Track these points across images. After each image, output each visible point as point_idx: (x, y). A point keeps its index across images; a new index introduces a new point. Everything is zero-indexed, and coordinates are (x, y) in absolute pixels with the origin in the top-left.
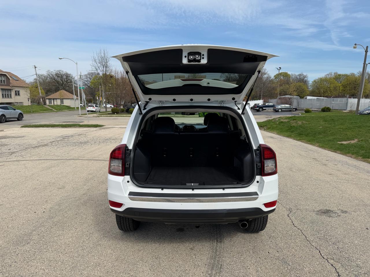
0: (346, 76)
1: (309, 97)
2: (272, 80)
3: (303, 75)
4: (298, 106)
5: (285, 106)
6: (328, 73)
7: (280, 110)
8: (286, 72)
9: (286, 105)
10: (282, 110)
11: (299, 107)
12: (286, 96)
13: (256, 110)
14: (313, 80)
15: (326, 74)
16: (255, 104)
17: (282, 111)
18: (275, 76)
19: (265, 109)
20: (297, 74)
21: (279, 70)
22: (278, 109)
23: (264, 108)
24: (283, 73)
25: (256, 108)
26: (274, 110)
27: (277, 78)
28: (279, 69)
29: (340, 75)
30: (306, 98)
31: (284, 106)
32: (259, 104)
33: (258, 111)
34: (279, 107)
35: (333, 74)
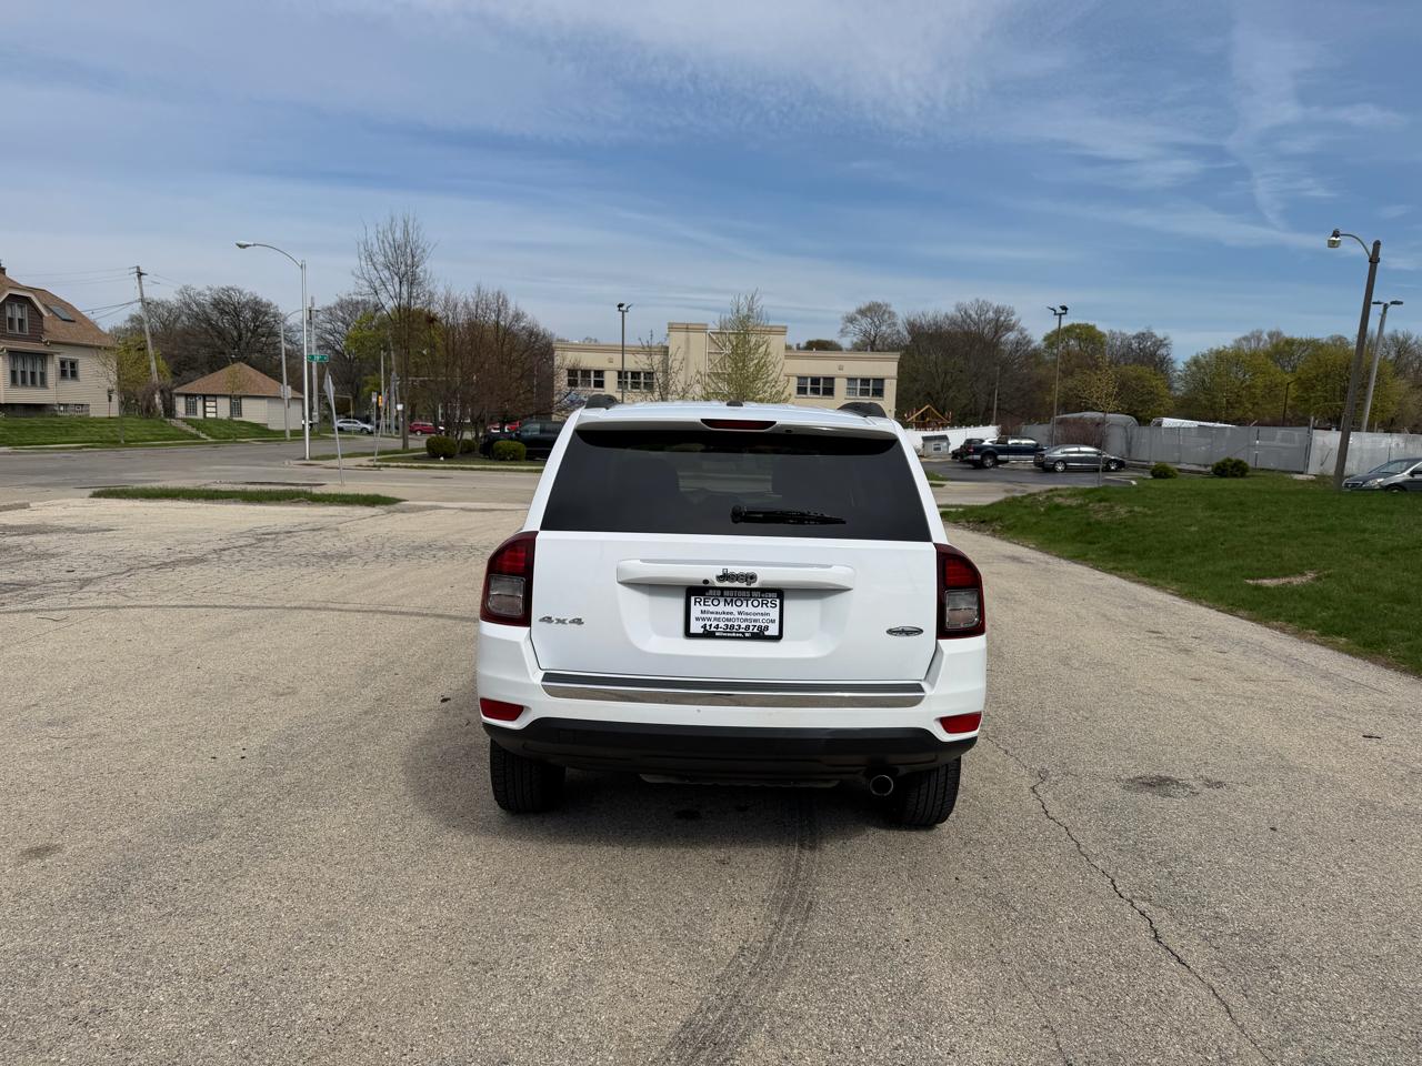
0: (1314, 345)
1: (1168, 422)
2: (1036, 353)
3: (1152, 335)
4: (1129, 451)
5: (1079, 452)
6: (1246, 332)
7: (1060, 467)
8: (1091, 323)
9: (1083, 449)
10: (1066, 466)
11: (1133, 456)
12: (1082, 414)
13: (969, 462)
14: (1187, 358)
15: (1239, 335)
16: (969, 442)
17: (1067, 470)
18: (1047, 338)
19: (1006, 462)
20: (1131, 331)
21: (1060, 315)
22: (1051, 460)
23: (1000, 457)
24: (1078, 326)
25: (970, 454)
26: (1036, 464)
27: (1053, 344)
28: (1059, 311)
29: (1290, 342)
30: (1160, 424)
31: (1076, 449)
32: (982, 441)
33: (979, 466)
34: (1058, 454)
35: (1265, 337)
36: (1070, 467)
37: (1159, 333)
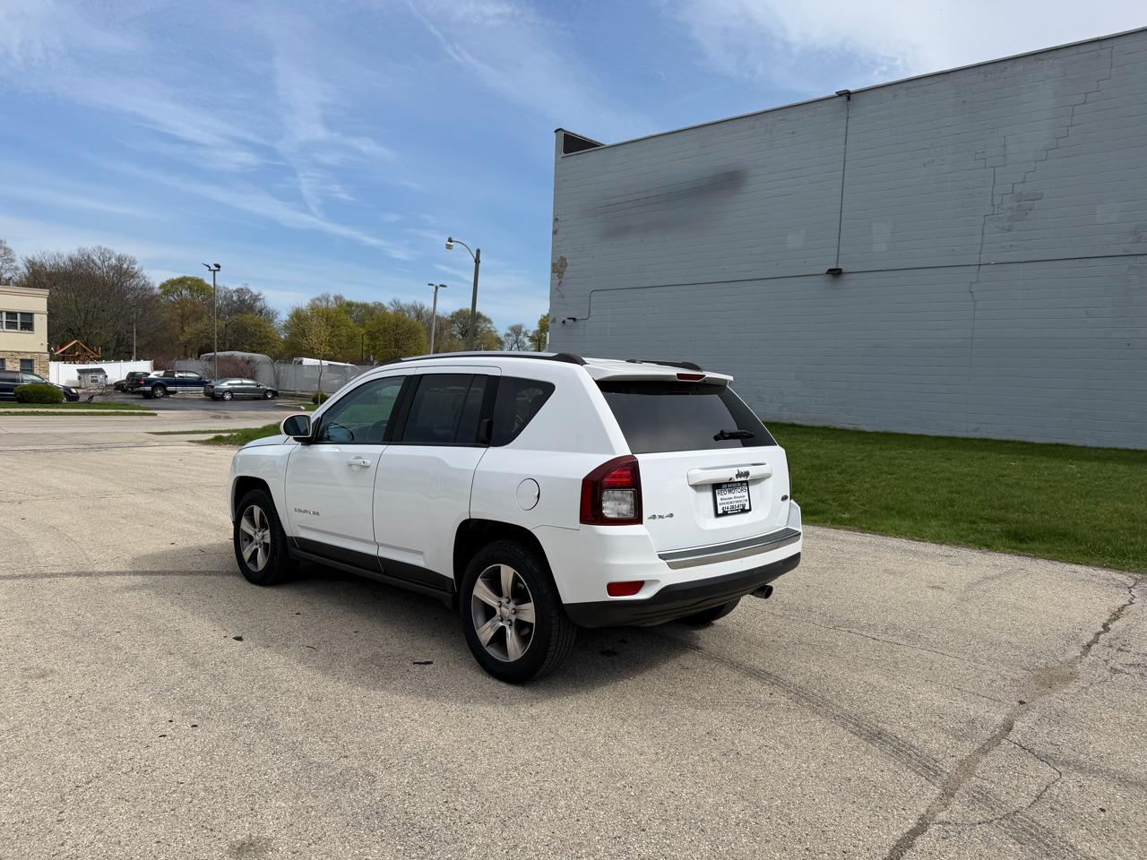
0: (364, 306)
1: (307, 361)
2: (155, 298)
3: (248, 291)
4: (278, 383)
5: (242, 384)
7: (228, 397)
8: (200, 277)
9: (245, 382)
10: (232, 395)
11: (281, 387)
13: (139, 392)
14: (290, 311)
15: (314, 296)
16: (132, 375)
17: (233, 398)
18: (163, 286)
19: (175, 392)
20: (233, 287)
21: (214, 271)
22: (220, 390)
23: (169, 388)
24: (189, 279)
25: (141, 385)
26: (206, 394)
27: (168, 291)
28: (214, 268)
29: (350, 305)
30: (301, 363)
31: (240, 382)
32: (149, 374)
33: (148, 396)
34: (225, 385)
35: (332, 299)
36: (239, 397)
37: (255, 291)
